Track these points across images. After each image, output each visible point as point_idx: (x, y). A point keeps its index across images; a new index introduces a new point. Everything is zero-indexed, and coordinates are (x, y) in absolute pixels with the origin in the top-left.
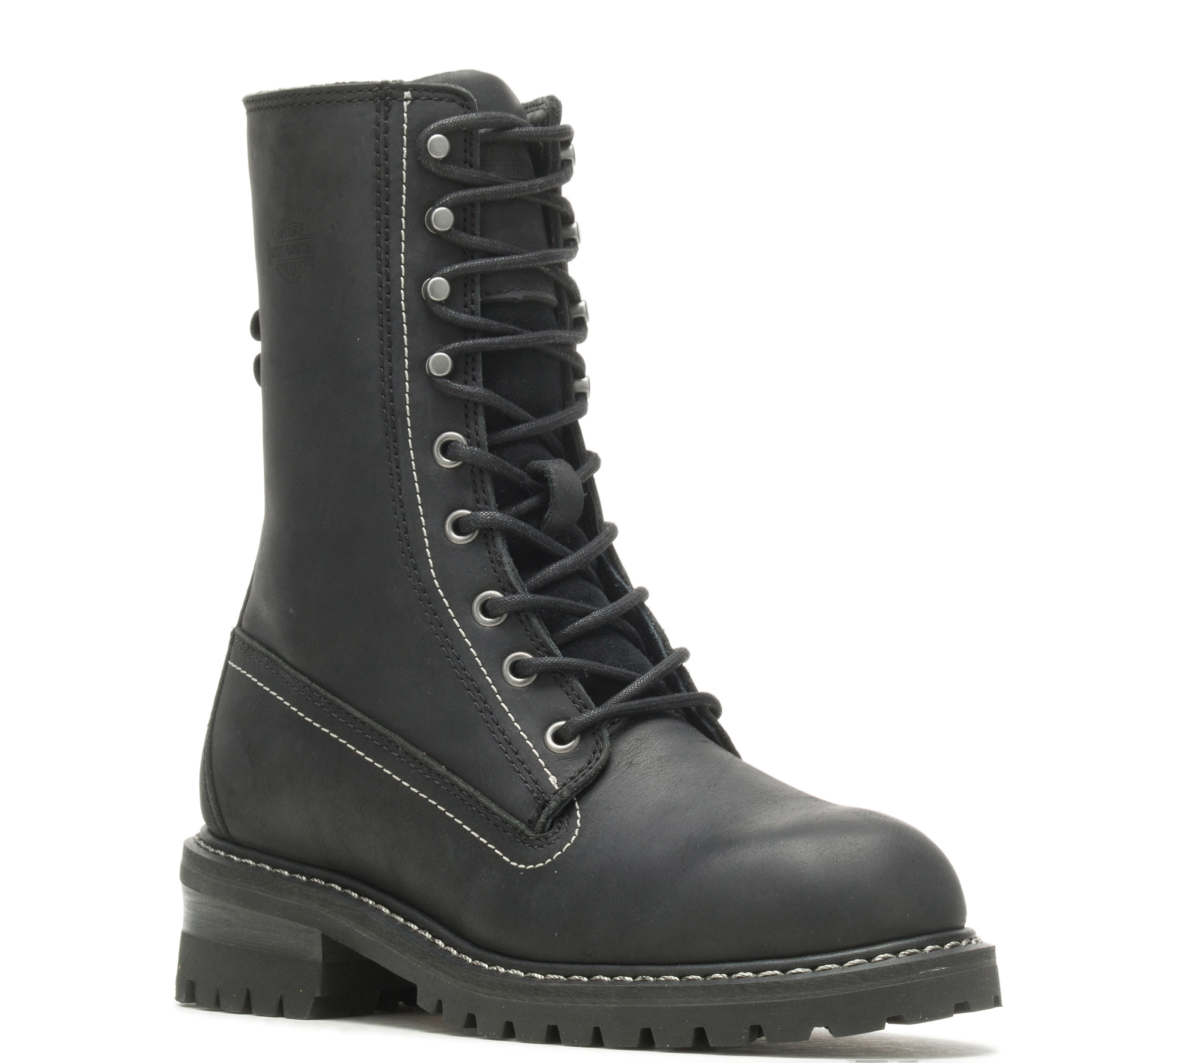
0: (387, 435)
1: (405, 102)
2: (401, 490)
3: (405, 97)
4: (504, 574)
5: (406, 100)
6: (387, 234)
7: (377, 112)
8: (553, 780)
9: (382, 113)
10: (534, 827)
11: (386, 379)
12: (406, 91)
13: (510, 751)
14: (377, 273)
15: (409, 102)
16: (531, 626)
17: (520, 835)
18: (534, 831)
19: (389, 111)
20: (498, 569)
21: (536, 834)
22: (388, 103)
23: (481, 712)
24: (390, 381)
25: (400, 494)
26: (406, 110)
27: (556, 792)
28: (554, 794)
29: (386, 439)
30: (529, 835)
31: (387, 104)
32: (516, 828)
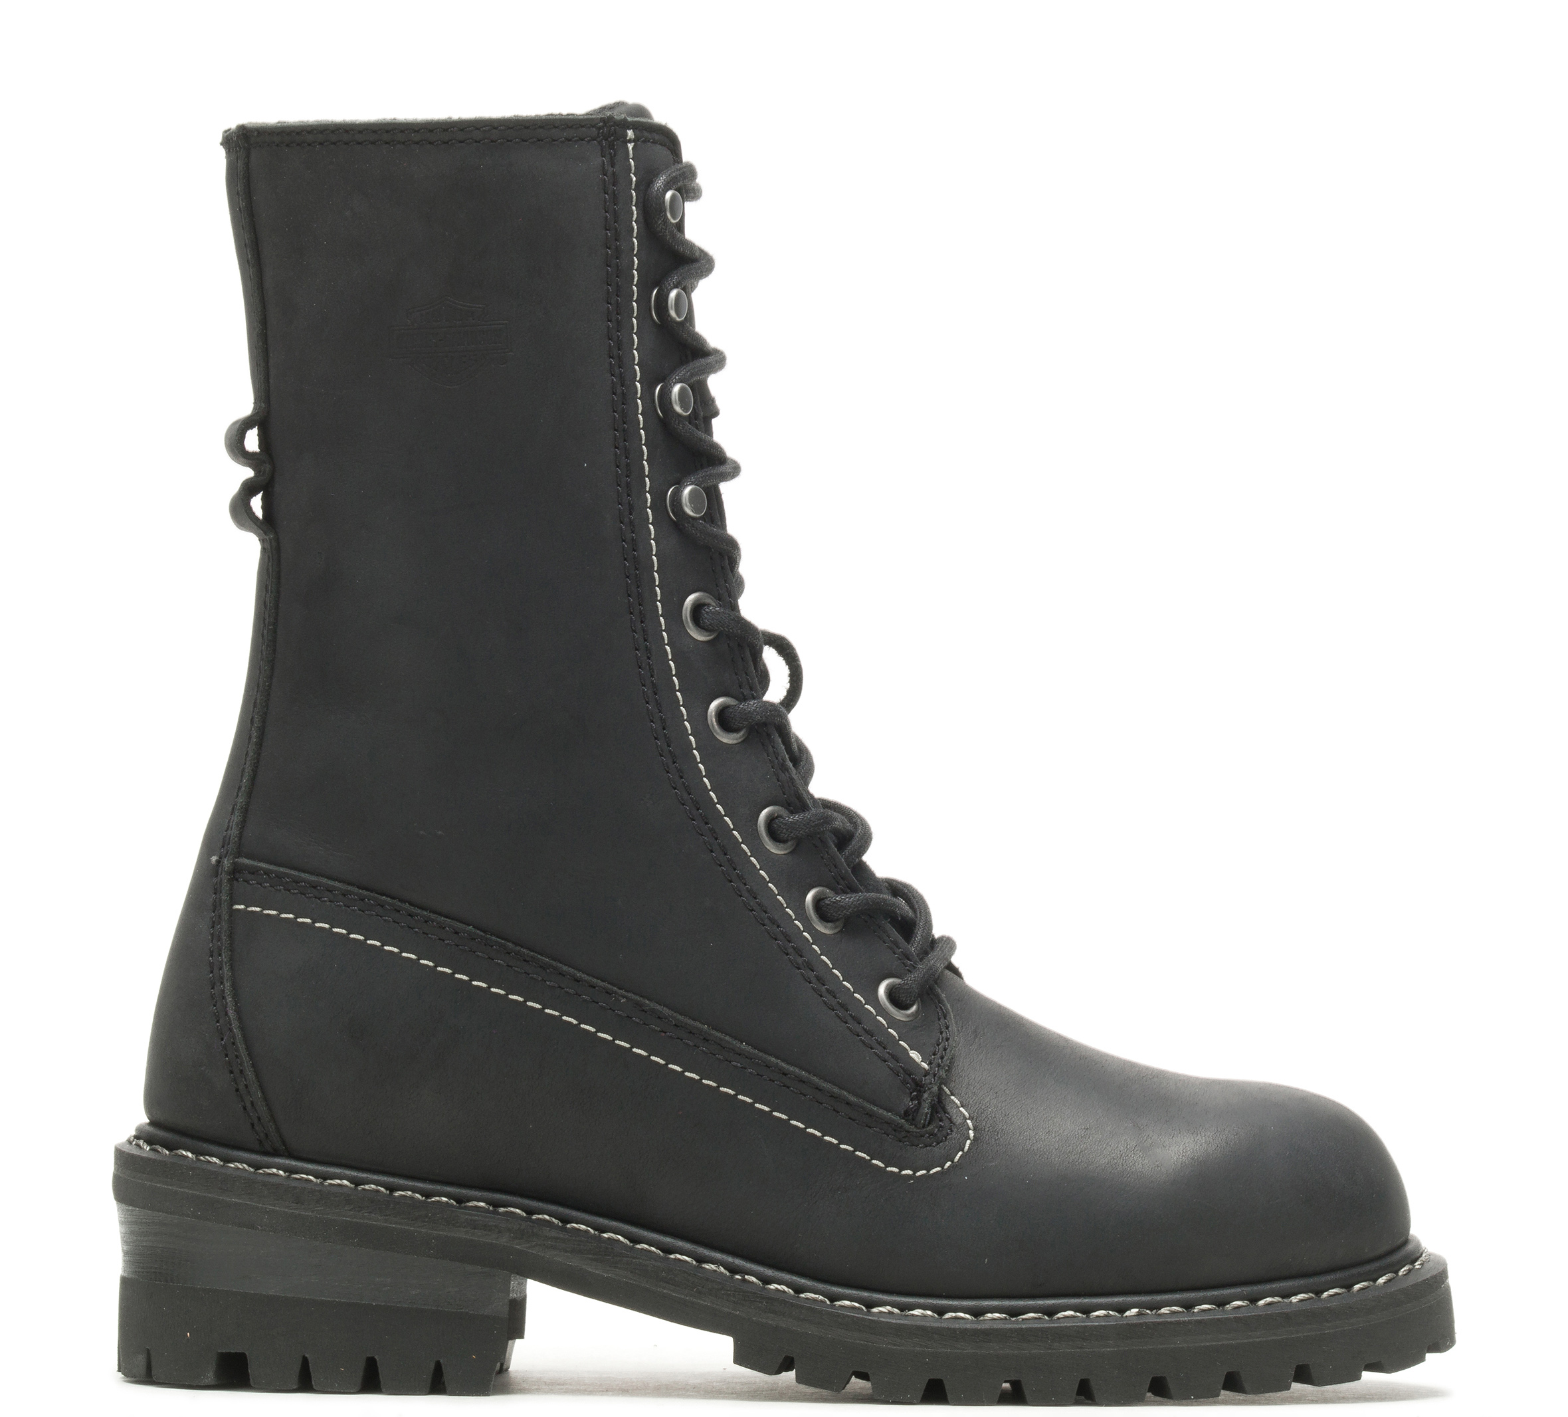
0: (629, 596)
1: (629, 145)
2: (653, 671)
3: (628, 138)
4: (790, 784)
5: (630, 141)
6: (618, 322)
7: (602, 157)
8: (915, 1055)
9: (608, 156)
10: (913, 1120)
11: (626, 520)
12: (630, 129)
13: (849, 1019)
14: (609, 375)
15: (633, 144)
16: (827, 852)
17: (895, 1131)
18: (916, 1126)
19: (615, 155)
20: (783, 776)
21: (919, 1128)
22: (613, 145)
23: (799, 969)
24: (631, 522)
25: (652, 676)
26: (631, 155)
27: (926, 1073)
28: (925, 1076)
29: (629, 600)
30: (911, 1130)
31: (611, 146)
32: (889, 1123)
